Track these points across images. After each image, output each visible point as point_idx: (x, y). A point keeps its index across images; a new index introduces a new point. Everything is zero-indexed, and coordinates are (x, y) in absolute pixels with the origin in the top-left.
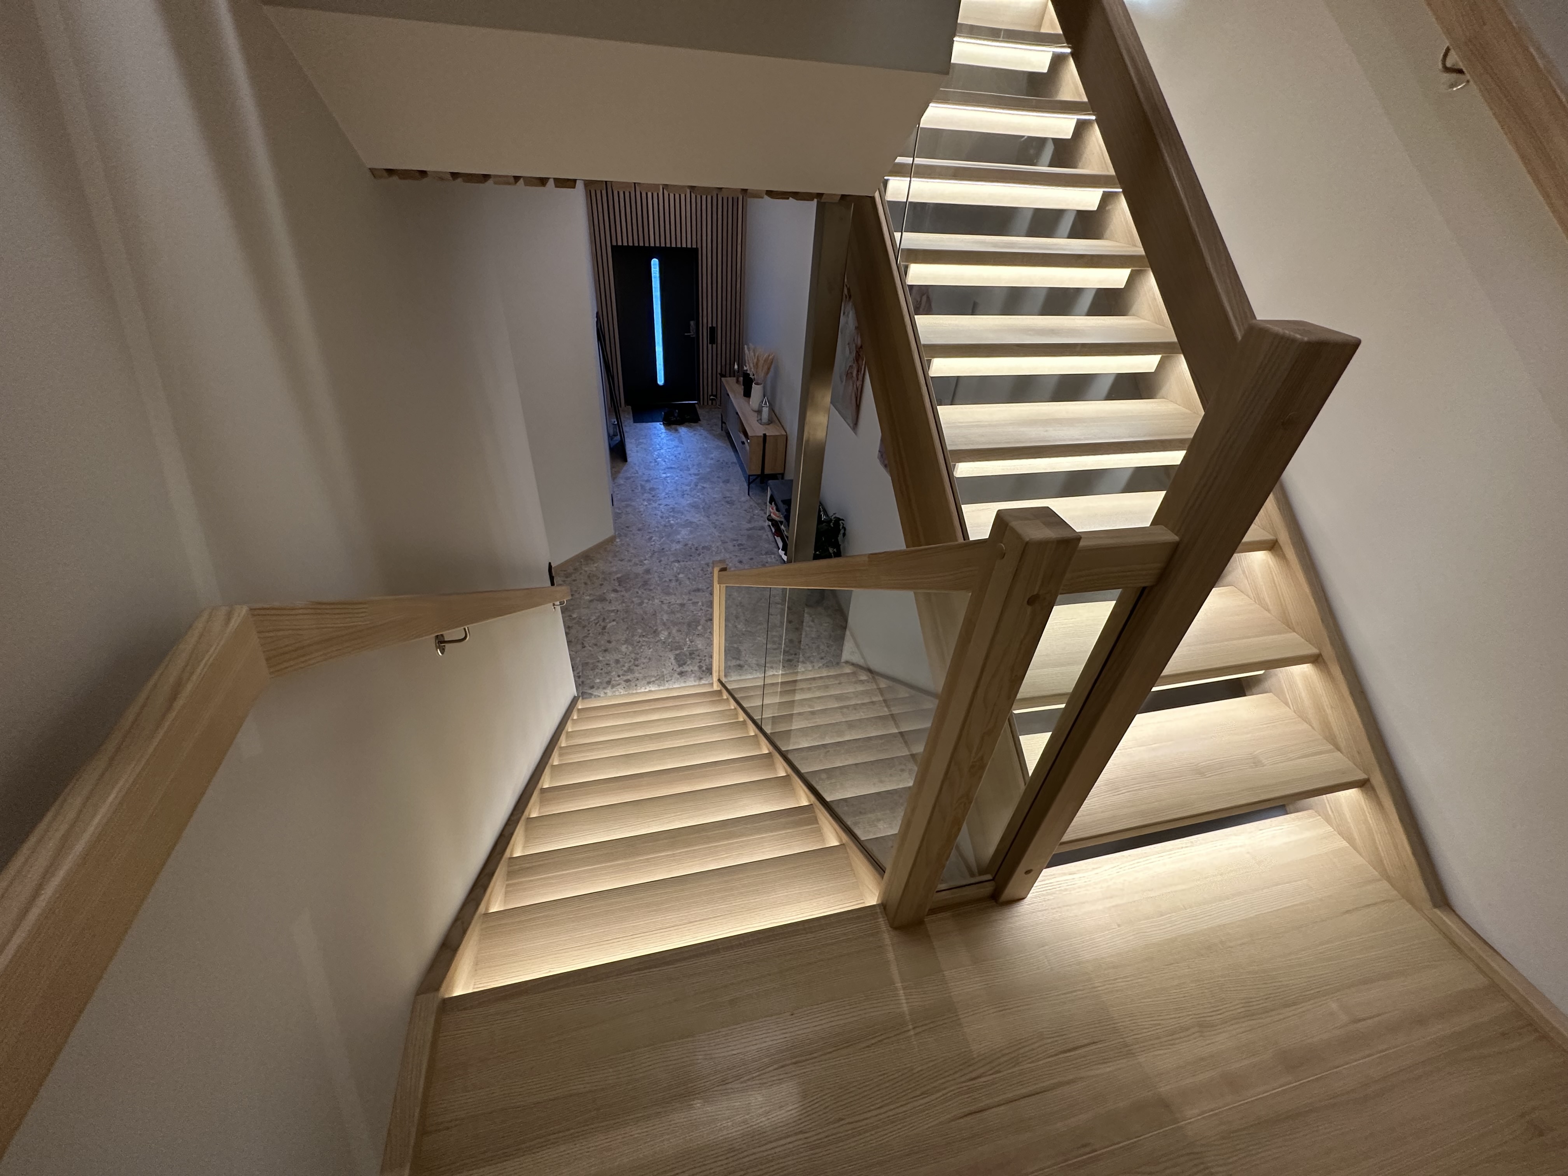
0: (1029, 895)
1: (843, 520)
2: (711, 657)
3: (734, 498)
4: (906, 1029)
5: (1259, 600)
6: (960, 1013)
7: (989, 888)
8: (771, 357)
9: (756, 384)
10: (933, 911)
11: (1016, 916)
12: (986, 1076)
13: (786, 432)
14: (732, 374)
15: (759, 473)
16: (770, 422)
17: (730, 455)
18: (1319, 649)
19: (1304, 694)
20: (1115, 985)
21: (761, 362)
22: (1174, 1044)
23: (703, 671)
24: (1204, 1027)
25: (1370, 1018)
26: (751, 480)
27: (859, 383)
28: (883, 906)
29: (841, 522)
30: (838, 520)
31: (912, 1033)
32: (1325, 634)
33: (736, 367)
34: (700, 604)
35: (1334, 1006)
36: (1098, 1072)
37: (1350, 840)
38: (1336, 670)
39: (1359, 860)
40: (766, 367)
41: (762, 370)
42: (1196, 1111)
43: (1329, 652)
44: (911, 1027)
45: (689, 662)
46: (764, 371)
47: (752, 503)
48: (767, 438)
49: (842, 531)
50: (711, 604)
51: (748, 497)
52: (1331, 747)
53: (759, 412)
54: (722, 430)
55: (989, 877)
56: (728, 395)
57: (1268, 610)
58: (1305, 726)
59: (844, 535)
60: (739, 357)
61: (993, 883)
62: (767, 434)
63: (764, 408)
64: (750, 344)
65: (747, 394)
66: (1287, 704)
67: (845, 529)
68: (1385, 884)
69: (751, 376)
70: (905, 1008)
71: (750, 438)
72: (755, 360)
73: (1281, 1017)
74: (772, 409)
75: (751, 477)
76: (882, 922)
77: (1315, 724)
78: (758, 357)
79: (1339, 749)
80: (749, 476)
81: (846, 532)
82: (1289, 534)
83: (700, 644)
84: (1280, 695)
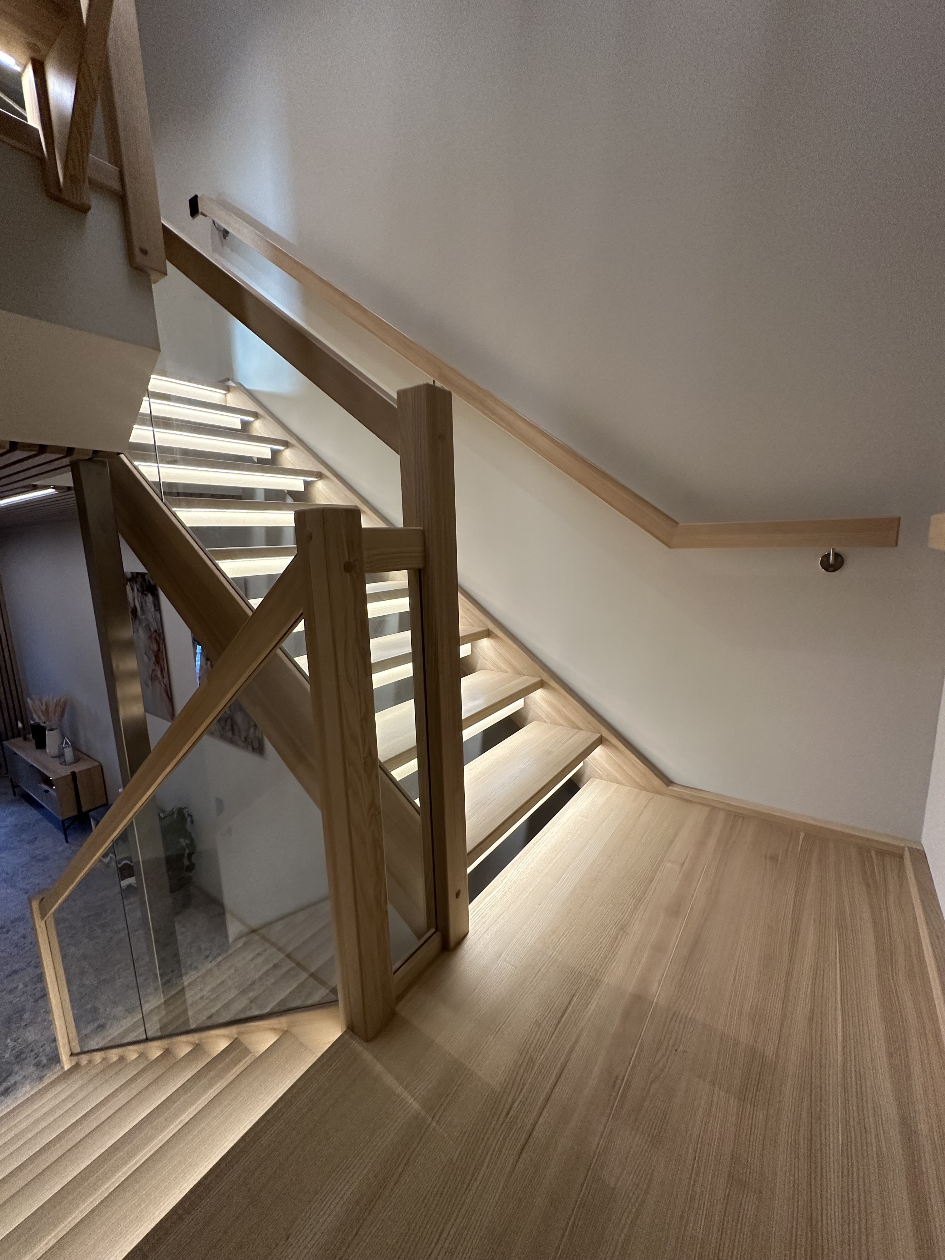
0: (470, 928)
1: (186, 808)
2: (55, 1040)
3: (47, 852)
4: (425, 1127)
5: (499, 669)
6: (467, 1064)
7: (436, 941)
8: (62, 700)
9: (50, 730)
10: (399, 998)
11: (470, 950)
12: (517, 1099)
13: (99, 762)
14: (16, 734)
15: (74, 813)
16: (77, 760)
17: (32, 814)
18: (540, 677)
19: (549, 710)
20: (561, 944)
21: (51, 708)
22: (617, 953)
23: (44, 1066)
24: (623, 928)
25: (686, 858)
26: (66, 825)
27: (166, 680)
28: (351, 1029)
29: (184, 811)
30: (180, 811)
31: (434, 1124)
32: (537, 667)
33: (20, 725)
34: (21, 986)
35: (669, 865)
36: (589, 1014)
37: (617, 782)
38: (553, 684)
39: (627, 789)
40: (58, 713)
41: (55, 714)
42: (656, 985)
43: (546, 677)
44: (430, 1119)
45: (16, 1069)
46: (57, 714)
47: (73, 848)
48: (78, 776)
49: (189, 819)
50: (41, 978)
51: (66, 845)
52: (577, 730)
53: (60, 756)
54: (15, 795)
55: (433, 930)
56: (15, 754)
57: (506, 672)
58: (559, 728)
59: (192, 822)
60: (22, 712)
61: (438, 933)
62: (76, 771)
63: (65, 750)
64: (34, 696)
65: (41, 744)
66: (545, 722)
67: (191, 816)
68: (644, 792)
69: (42, 724)
70: (416, 1106)
71: (54, 782)
72: (44, 708)
73: (653, 889)
74: (76, 748)
75: (66, 822)
76: (357, 1045)
77: (562, 722)
78: (46, 704)
79: (581, 729)
80: (63, 821)
81: (194, 818)
82: (492, 622)
83: (30, 1035)
84: (538, 718)
